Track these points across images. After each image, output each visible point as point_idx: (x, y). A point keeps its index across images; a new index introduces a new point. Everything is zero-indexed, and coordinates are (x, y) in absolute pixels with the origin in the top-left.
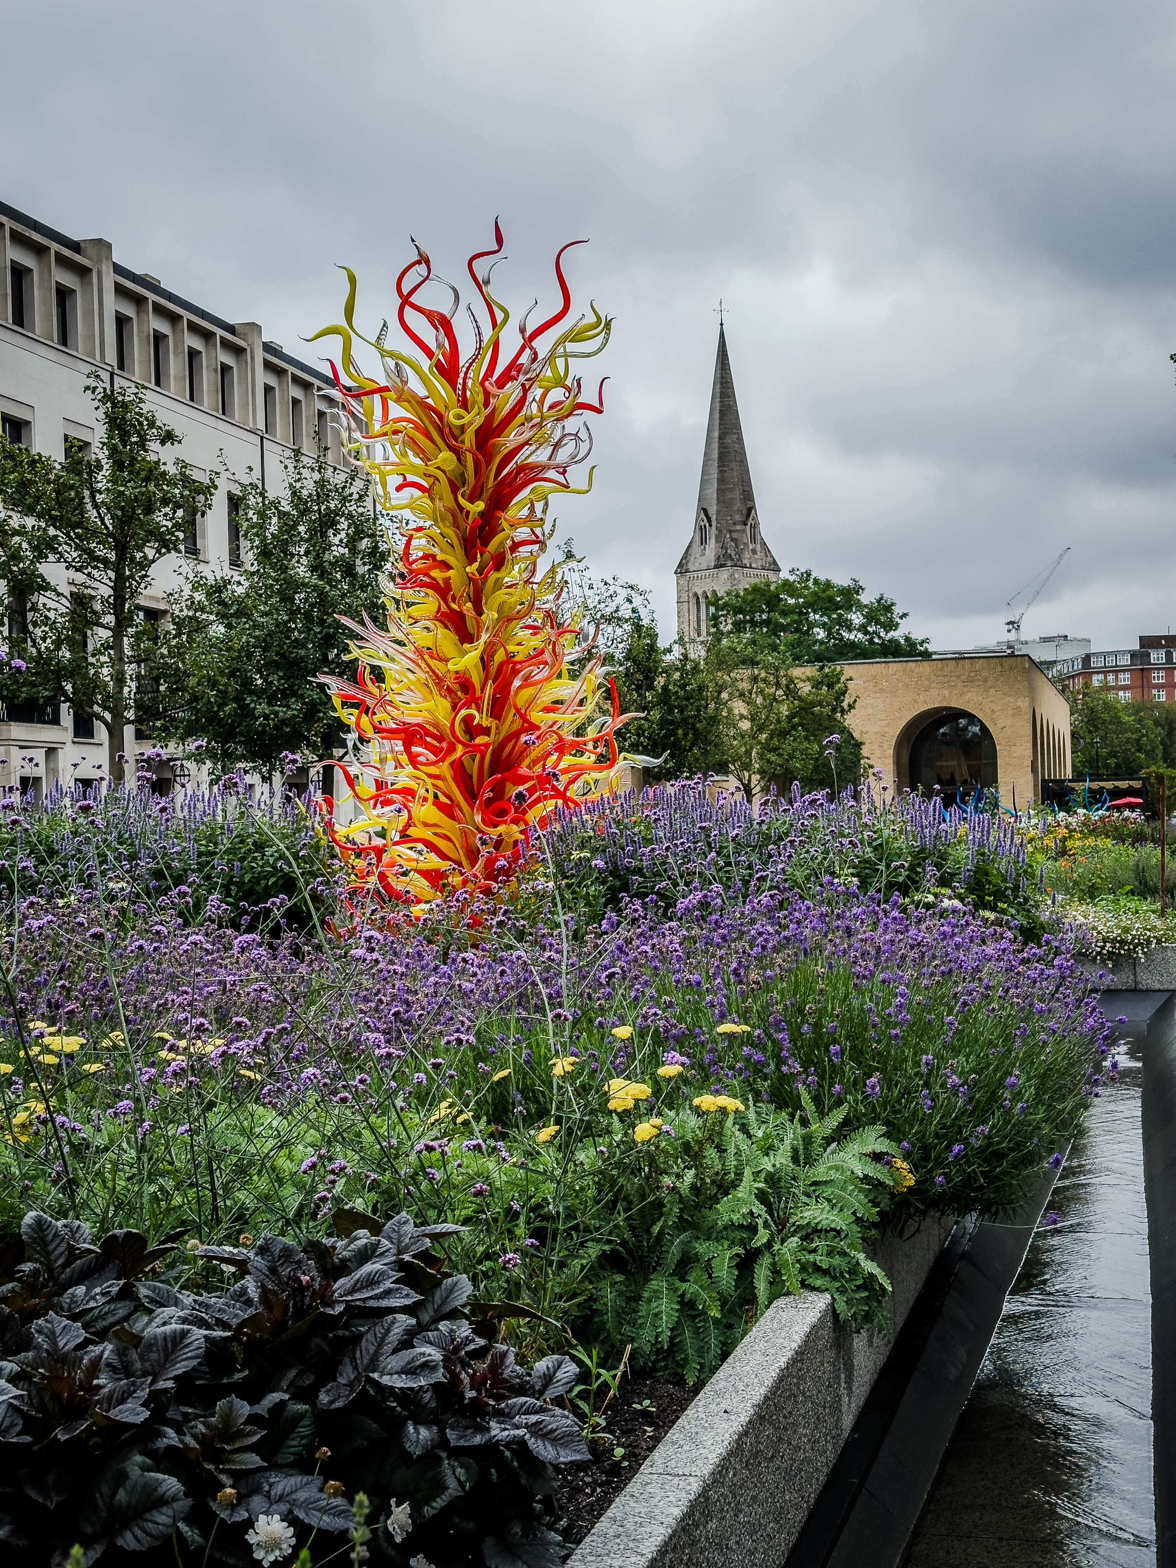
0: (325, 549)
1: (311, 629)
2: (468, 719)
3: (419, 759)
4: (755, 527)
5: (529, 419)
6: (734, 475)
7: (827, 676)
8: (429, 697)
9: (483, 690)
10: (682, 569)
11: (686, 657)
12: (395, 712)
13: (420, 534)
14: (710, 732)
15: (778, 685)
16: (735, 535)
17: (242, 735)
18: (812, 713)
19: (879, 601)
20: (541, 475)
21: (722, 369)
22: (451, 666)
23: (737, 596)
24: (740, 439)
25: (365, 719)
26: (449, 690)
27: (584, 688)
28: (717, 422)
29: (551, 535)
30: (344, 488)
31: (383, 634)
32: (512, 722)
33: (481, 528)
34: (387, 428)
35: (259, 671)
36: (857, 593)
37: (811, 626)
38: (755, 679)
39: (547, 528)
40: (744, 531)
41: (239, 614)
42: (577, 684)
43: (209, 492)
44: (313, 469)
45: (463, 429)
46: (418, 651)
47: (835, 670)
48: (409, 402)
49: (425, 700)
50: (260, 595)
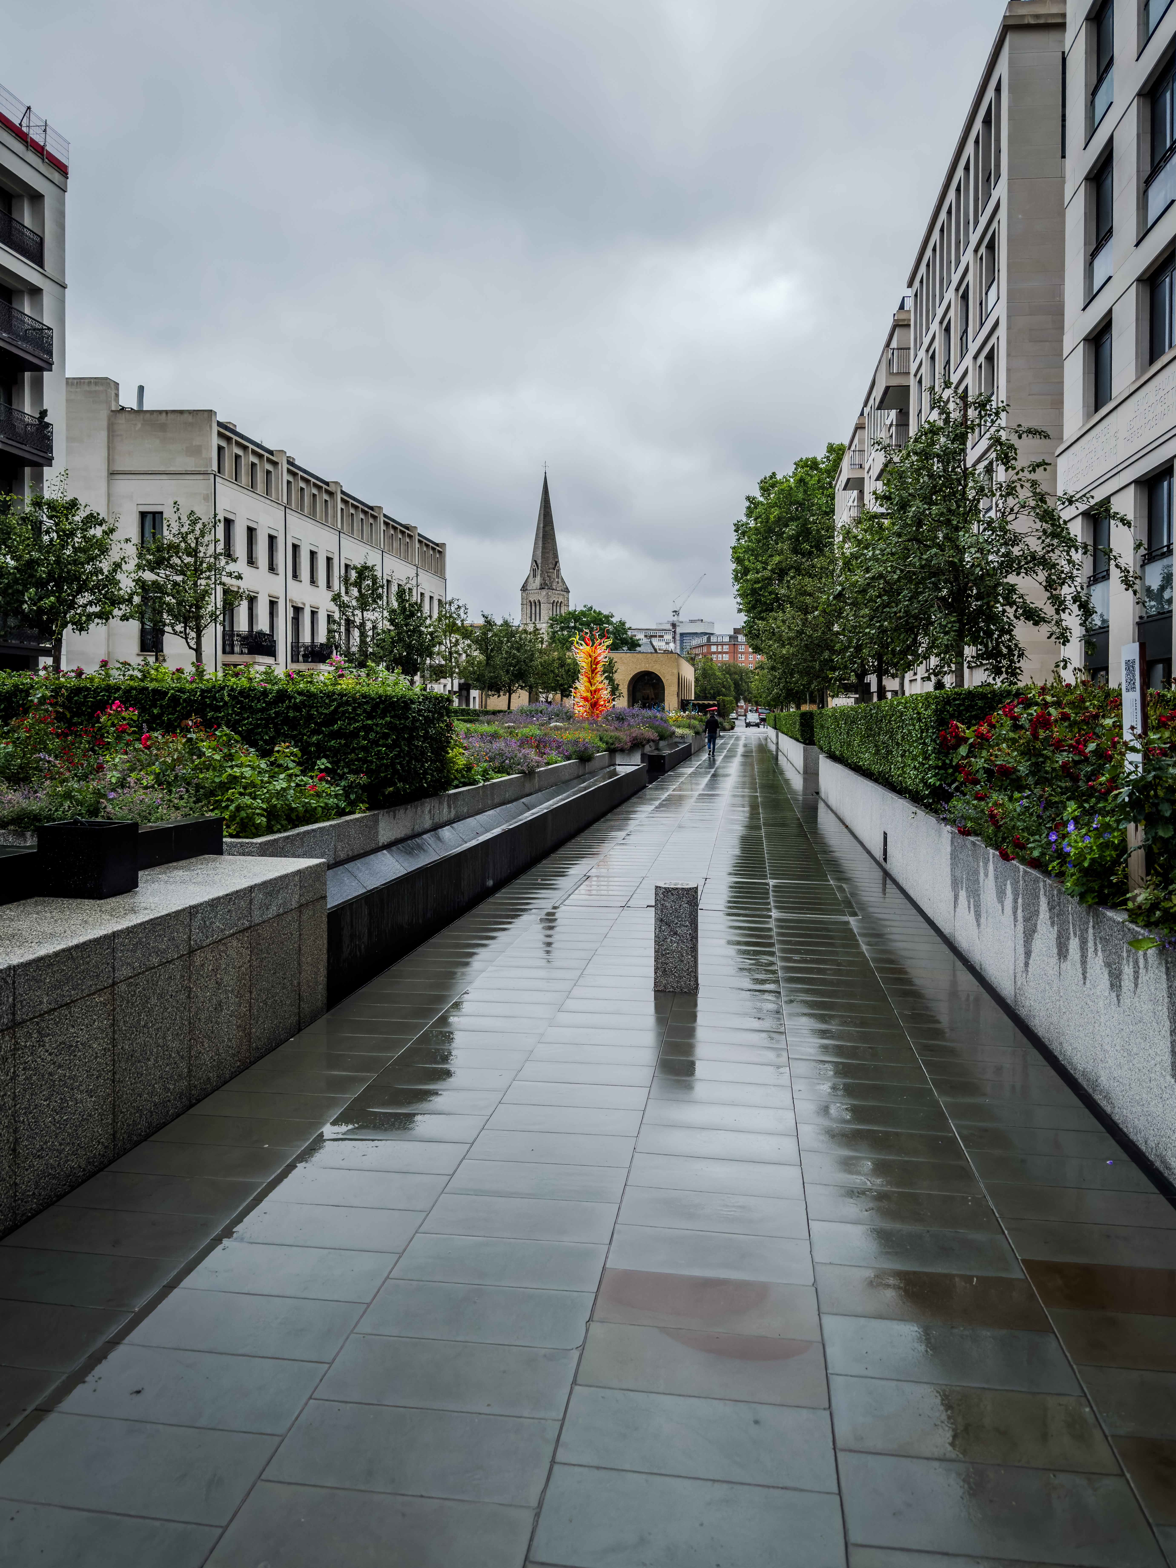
4: (558, 571)
6: (549, 546)
10: (524, 589)
16: (549, 574)
21: (545, 495)
24: (553, 529)
28: (542, 520)
36: (611, 618)
40: (553, 573)
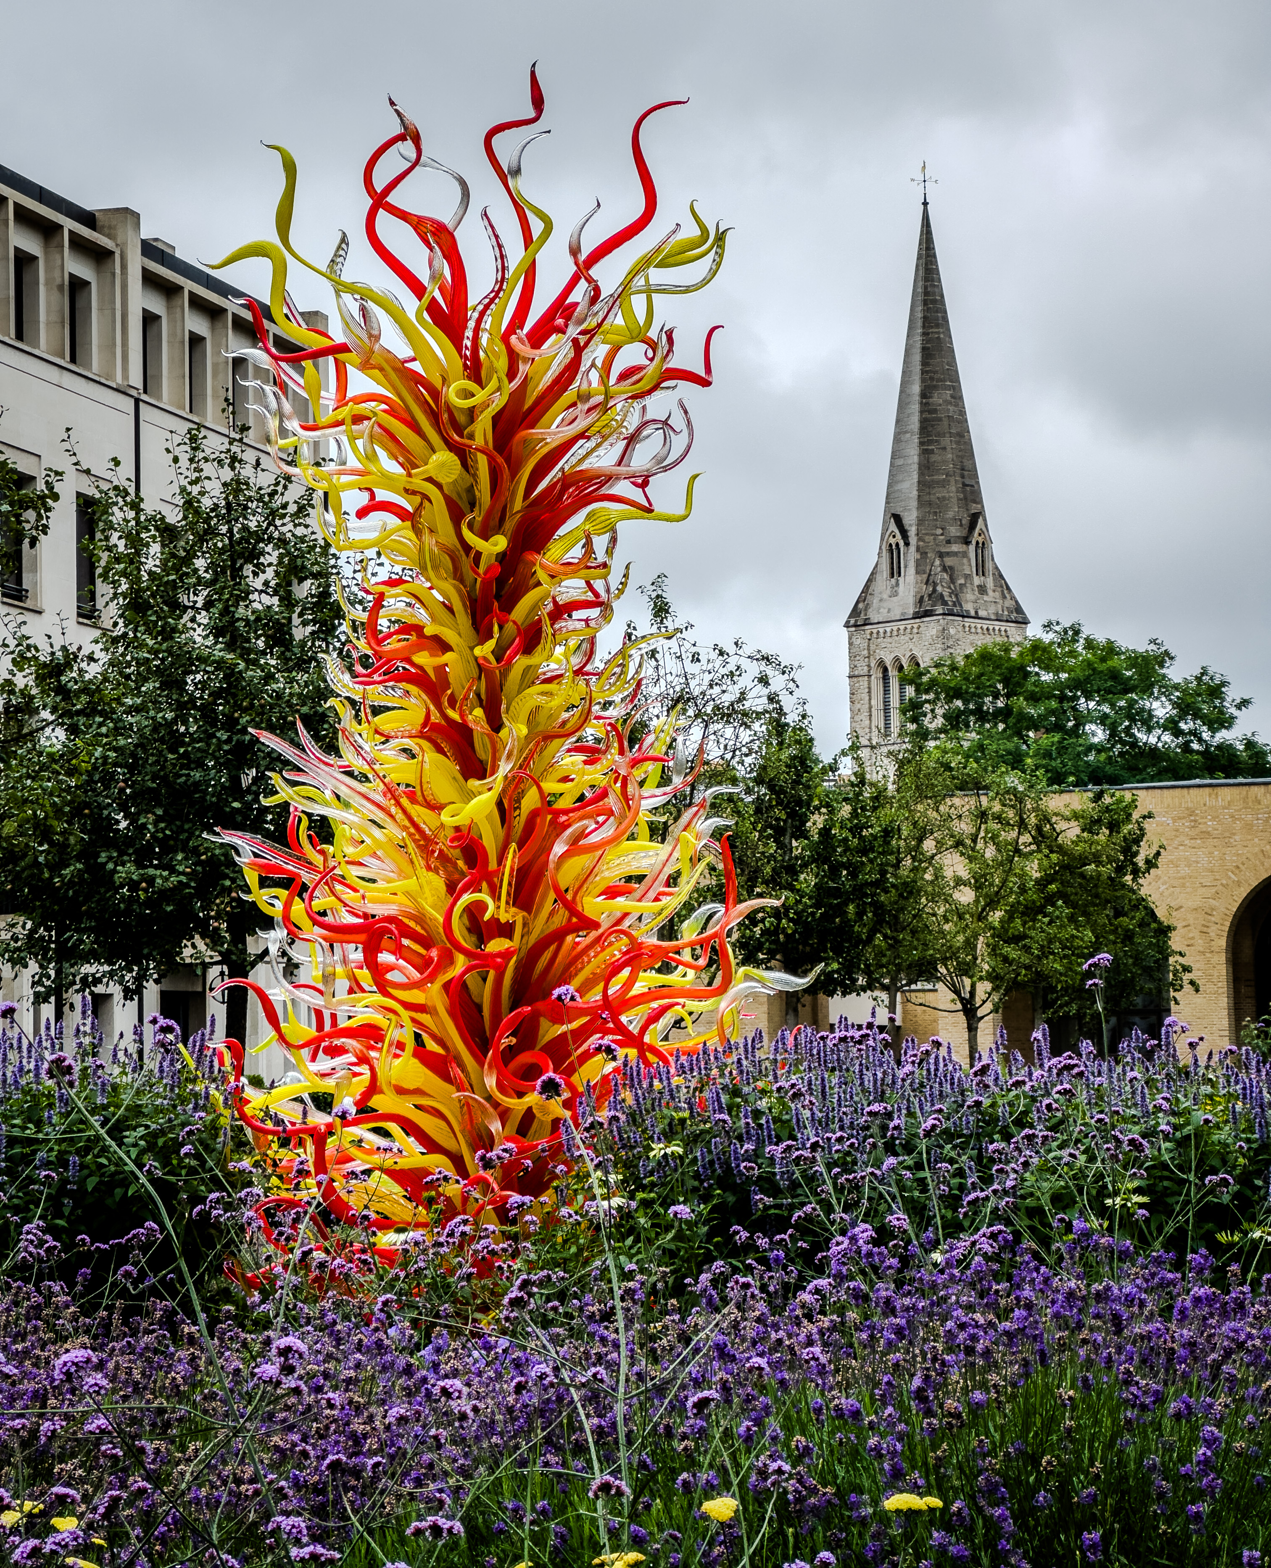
0: (239, 598)
1: (213, 736)
2: (474, 911)
3: (389, 976)
4: (983, 547)
5: (583, 397)
6: (947, 458)
7: (1107, 809)
8: (409, 869)
9: (501, 858)
10: (858, 619)
11: (861, 780)
12: (349, 896)
13: (398, 590)
14: (902, 909)
15: (1022, 824)
16: (949, 561)
17: (90, 915)
18: (1083, 876)
19: (1199, 679)
20: (604, 491)
21: (926, 279)
22: (445, 817)
23: (953, 668)
24: (957, 398)
25: (298, 907)
26: (443, 857)
27: (676, 855)
28: (917, 368)
29: (621, 591)
30: (272, 495)
31: (332, 759)
32: (552, 913)
33: (501, 581)
34: (345, 412)
35: (123, 807)
36: (1162, 666)
37: (1081, 720)
38: (982, 815)
39: (614, 580)
40: (965, 554)
41: (90, 711)
42: (663, 850)
43: (44, 504)
44: (219, 461)
45: (472, 414)
46: (390, 791)
47: (1120, 801)
48: (381, 369)
49: (402, 875)
50: (128, 677)
